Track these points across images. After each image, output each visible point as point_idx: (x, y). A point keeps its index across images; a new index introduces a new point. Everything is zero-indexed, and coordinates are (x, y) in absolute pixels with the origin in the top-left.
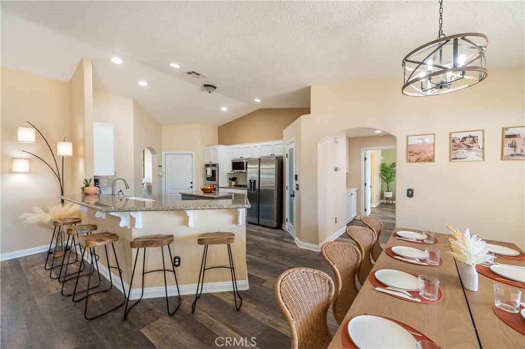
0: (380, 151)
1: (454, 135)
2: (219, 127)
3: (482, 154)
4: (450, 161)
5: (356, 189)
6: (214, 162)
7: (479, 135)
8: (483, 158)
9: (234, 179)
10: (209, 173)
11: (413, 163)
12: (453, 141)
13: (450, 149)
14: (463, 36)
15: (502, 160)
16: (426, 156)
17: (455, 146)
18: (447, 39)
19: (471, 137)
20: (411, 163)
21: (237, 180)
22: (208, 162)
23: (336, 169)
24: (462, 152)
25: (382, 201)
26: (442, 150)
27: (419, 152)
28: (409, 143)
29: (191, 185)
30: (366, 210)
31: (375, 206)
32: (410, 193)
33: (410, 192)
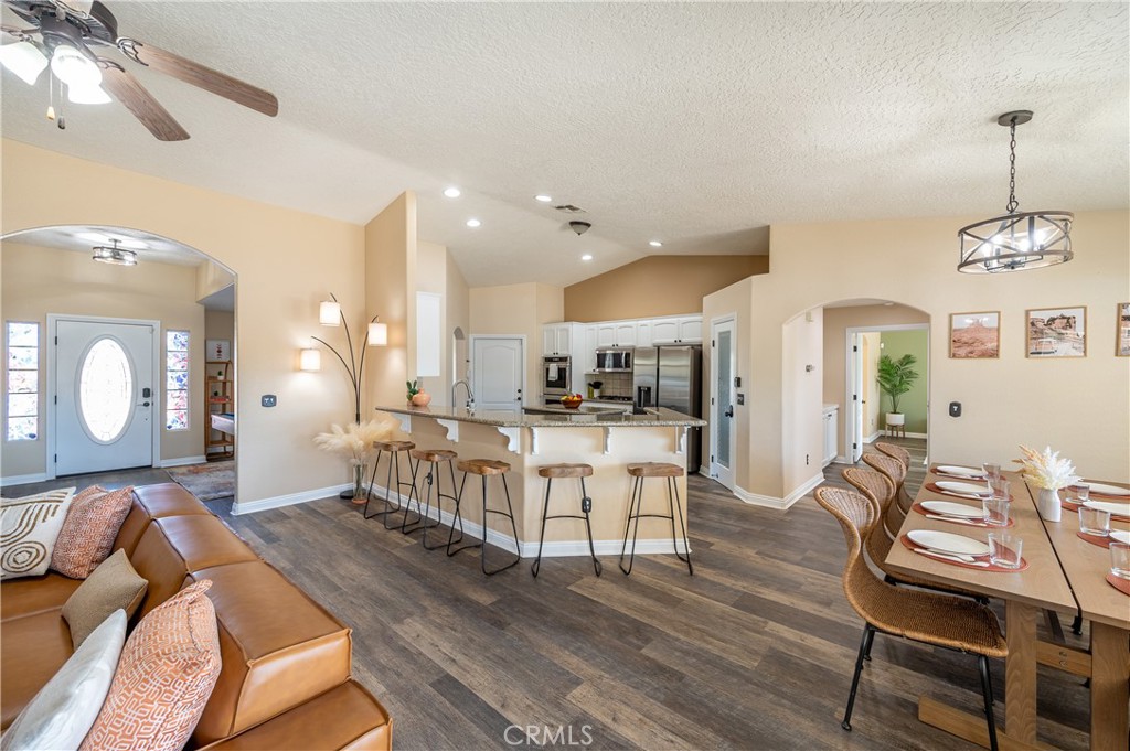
0: (878, 334)
1: (1033, 315)
2: (566, 289)
3: (1082, 346)
4: (1027, 356)
5: (836, 406)
6: (562, 353)
7: (1078, 314)
8: (1085, 352)
9: (597, 385)
10: (554, 375)
11: (961, 360)
12: (1033, 324)
13: (1027, 336)
14: (1041, 215)
15: (1117, 355)
16: (983, 347)
17: (1036, 332)
18: (1021, 216)
19: (1063, 317)
20: (956, 360)
21: (603, 386)
22: (550, 354)
23: (808, 369)
24: (1049, 342)
25: (882, 432)
26: (1013, 339)
27: (971, 341)
28: (954, 327)
29: (519, 395)
30: (855, 446)
31: (869, 440)
32: (955, 410)
33: (955, 408)
